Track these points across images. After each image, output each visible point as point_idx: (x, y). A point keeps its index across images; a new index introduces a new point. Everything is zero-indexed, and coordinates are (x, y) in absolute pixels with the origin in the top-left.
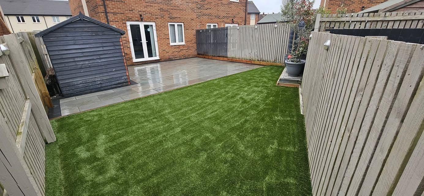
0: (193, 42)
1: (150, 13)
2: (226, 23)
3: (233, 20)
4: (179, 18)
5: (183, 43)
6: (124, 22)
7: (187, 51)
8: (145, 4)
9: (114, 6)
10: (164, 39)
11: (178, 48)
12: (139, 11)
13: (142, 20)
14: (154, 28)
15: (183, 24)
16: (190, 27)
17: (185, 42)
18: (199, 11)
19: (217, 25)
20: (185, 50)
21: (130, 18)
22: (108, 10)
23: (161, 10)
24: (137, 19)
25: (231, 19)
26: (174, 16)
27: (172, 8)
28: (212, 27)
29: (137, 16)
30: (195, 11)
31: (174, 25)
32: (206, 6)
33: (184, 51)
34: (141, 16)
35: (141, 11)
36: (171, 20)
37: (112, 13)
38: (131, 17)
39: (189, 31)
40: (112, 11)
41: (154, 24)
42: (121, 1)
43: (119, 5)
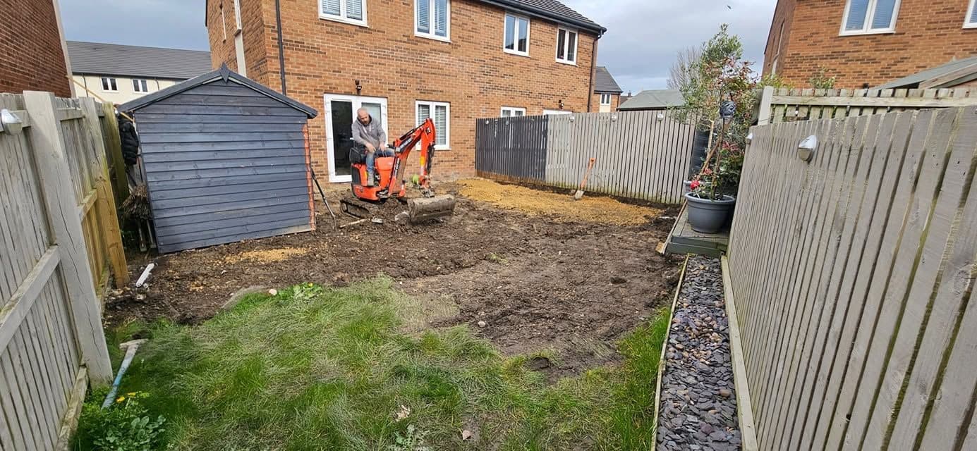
0: (468, 144)
1: (377, 79)
2: (545, 108)
3: (560, 101)
4: (441, 91)
5: (447, 147)
6: (319, 94)
7: (453, 163)
8: (368, 60)
9: (300, 61)
12: (354, 74)
13: (358, 92)
14: (384, 110)
15: (447, 105)
16: (462, 112)
17: (451, 145)
18: (486, 79)
19: (524, 110)
20: (449, 161)
21: (333, 86)
22: (288, 68)
23: (403, 72)
24: (347, 90)
25: (557, 100)
26: (431, 86)
27: (426, 70)
28: (513, 115)
29: (348, 82)
30: (478, 79)
31: (428, 107)
32: (502, 71)
33: (447, 163)
34: (357, 83)
35: (358, 74)
36: (423, 95)
37: (296, 74)
38: (336, 84)
39: (461, 122)
40: (296, 71)
41: (383, 102)
42: (316, 50)
43: (314, 59)
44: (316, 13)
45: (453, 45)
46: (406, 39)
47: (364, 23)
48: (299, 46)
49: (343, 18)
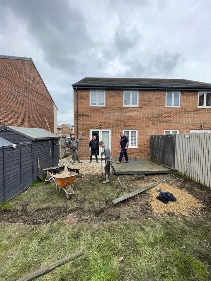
0: (146, 146)
1: (108, 123)
2: (191, 129)
3: (201, 126)
4: (133, 126)
5: (136, 147)
6: (88, 129)
7: (139, 153)
8: (105, 117)
9: (83, 120)
10: (117, 142)
11: (129, 150)
12: (100, 122)
13: (101, 128)
14: (110, 134)
15: (137, 131)
16: (144, 133)
17: (138, 146)
18: (156, 119)
19: (178, 131)
20: (137, 152)
21: (93, 127)
22: (79, 122)
23: (118, 120)
24: (97, 127)
26: (129, 124)
27: (128, 118)
28: (171, 133)
29: (97, 125)
30: (151, 119)
31: (128, 131)
32: (165, 115)
33: (136, 153)
34: (101, 125)
35: (101, 122)
36: (126, 127)
37: (81, 124)
38: (94, 126)
39: (143, 137)
40: (81, 123)
41: (110, 131)
42: (88, 116)
43: (87, 119)
44: (89, 105)
45: (140, 108)
46: (119, 109)
47: (104, 106)
48: (83, 116)
49: (98, 105)
